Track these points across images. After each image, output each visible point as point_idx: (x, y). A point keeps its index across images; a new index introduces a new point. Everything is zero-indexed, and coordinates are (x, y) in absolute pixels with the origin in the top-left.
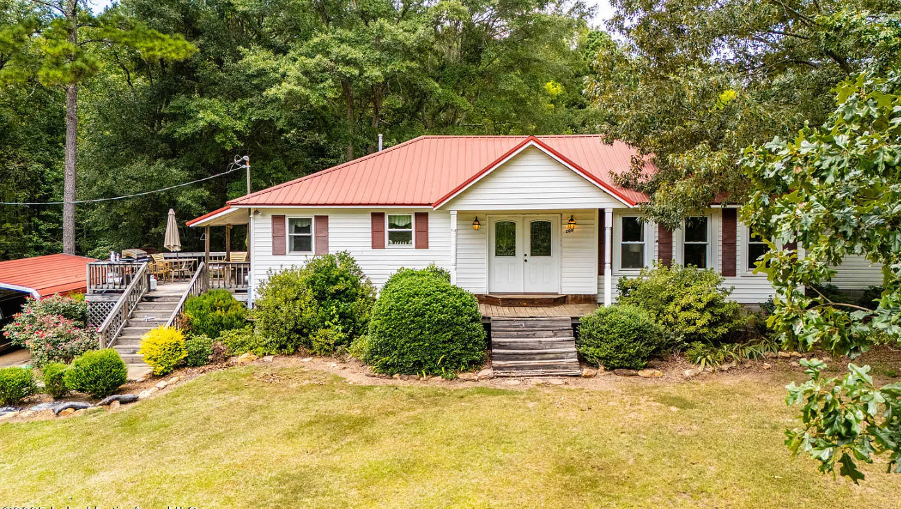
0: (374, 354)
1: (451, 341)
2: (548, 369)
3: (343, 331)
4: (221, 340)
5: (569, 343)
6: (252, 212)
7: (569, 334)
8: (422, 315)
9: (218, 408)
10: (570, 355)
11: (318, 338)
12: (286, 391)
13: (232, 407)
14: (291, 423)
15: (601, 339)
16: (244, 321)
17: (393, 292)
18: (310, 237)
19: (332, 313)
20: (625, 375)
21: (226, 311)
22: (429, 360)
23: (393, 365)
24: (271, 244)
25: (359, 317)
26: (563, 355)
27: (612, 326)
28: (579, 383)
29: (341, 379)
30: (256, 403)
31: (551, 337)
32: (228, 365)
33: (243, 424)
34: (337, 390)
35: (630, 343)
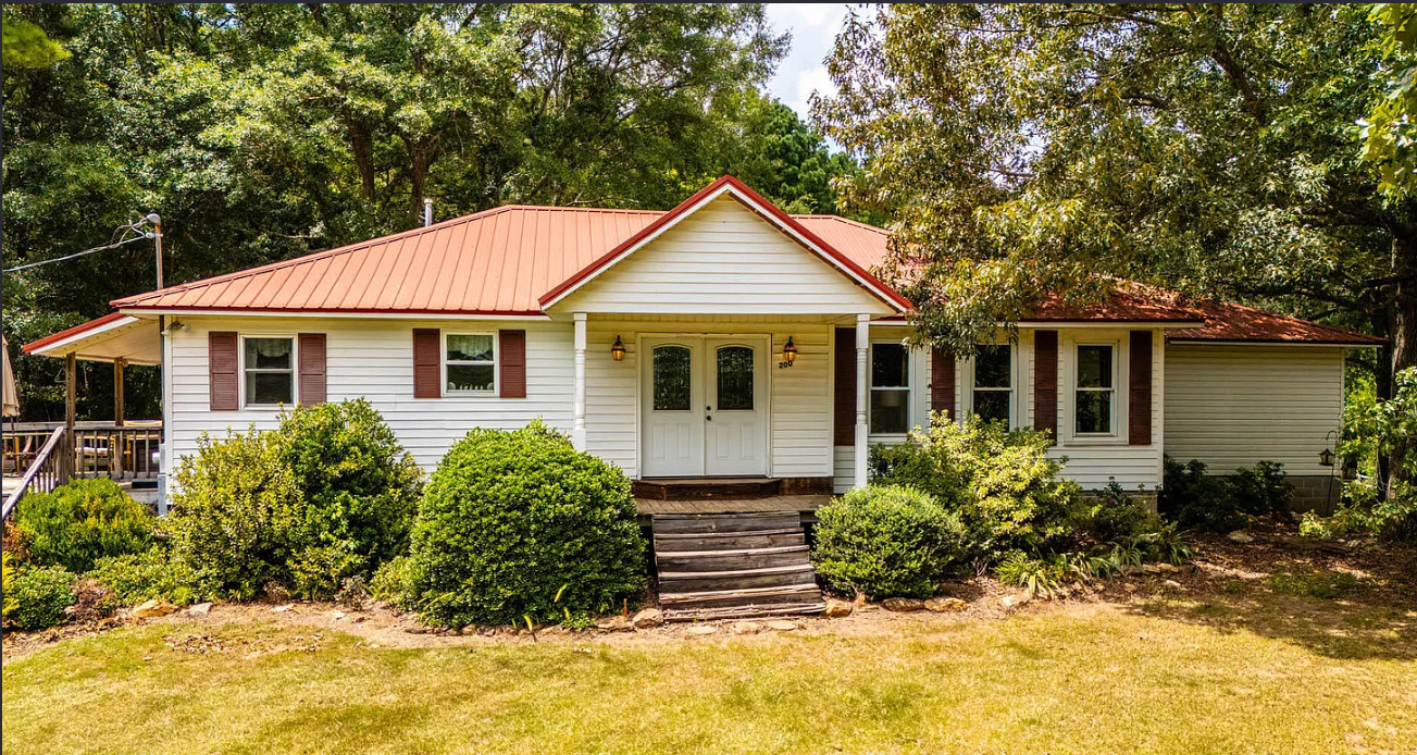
0: (424, 590)
1: (581, 555)
2: (765, 603)
3: (356, 551)
4: (97, 577)
5: (797, 555)
6: (167, 323)
7: (797, 540)
8: (524, 507)
9: (77, 707)
10: (803, 576)
11: (304, 567)
12: (234, 667)
13: (108, 703)
14: (243, 726)
15: (860, 545)
16: (147, 538)
17: (462, 466)
18: (288, 376)
19: (334, 517)
20: (902, 609)
21: (108, 519)
22: (537, 593)
23: (463, 608)
24: (207, 390)
25: (390, 525)
26: (791, 577)
27: (877, 521)
28: (823, 626)
29: (353, 639)
30: (165, 692)
31: (765, 546)
32: (111, 625)
33: (131, 736)
34: (346, 661)
35: (910, 550)
